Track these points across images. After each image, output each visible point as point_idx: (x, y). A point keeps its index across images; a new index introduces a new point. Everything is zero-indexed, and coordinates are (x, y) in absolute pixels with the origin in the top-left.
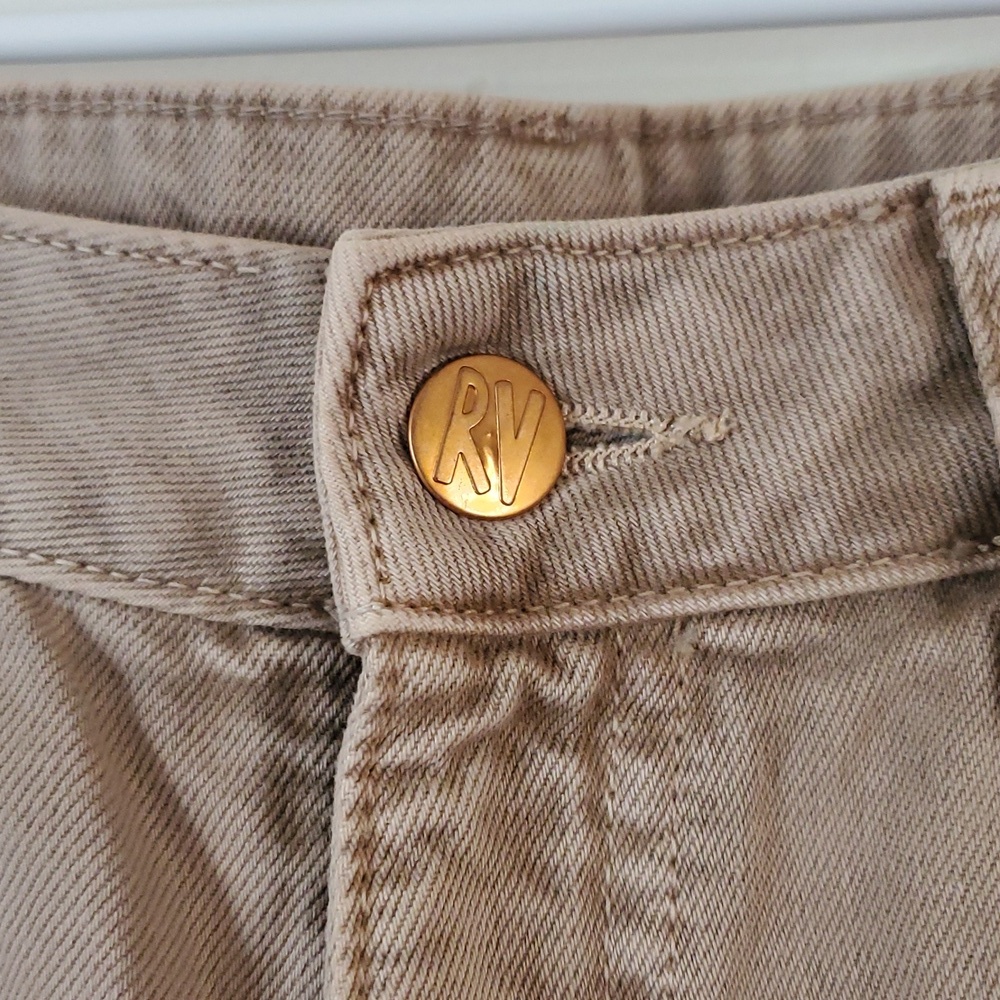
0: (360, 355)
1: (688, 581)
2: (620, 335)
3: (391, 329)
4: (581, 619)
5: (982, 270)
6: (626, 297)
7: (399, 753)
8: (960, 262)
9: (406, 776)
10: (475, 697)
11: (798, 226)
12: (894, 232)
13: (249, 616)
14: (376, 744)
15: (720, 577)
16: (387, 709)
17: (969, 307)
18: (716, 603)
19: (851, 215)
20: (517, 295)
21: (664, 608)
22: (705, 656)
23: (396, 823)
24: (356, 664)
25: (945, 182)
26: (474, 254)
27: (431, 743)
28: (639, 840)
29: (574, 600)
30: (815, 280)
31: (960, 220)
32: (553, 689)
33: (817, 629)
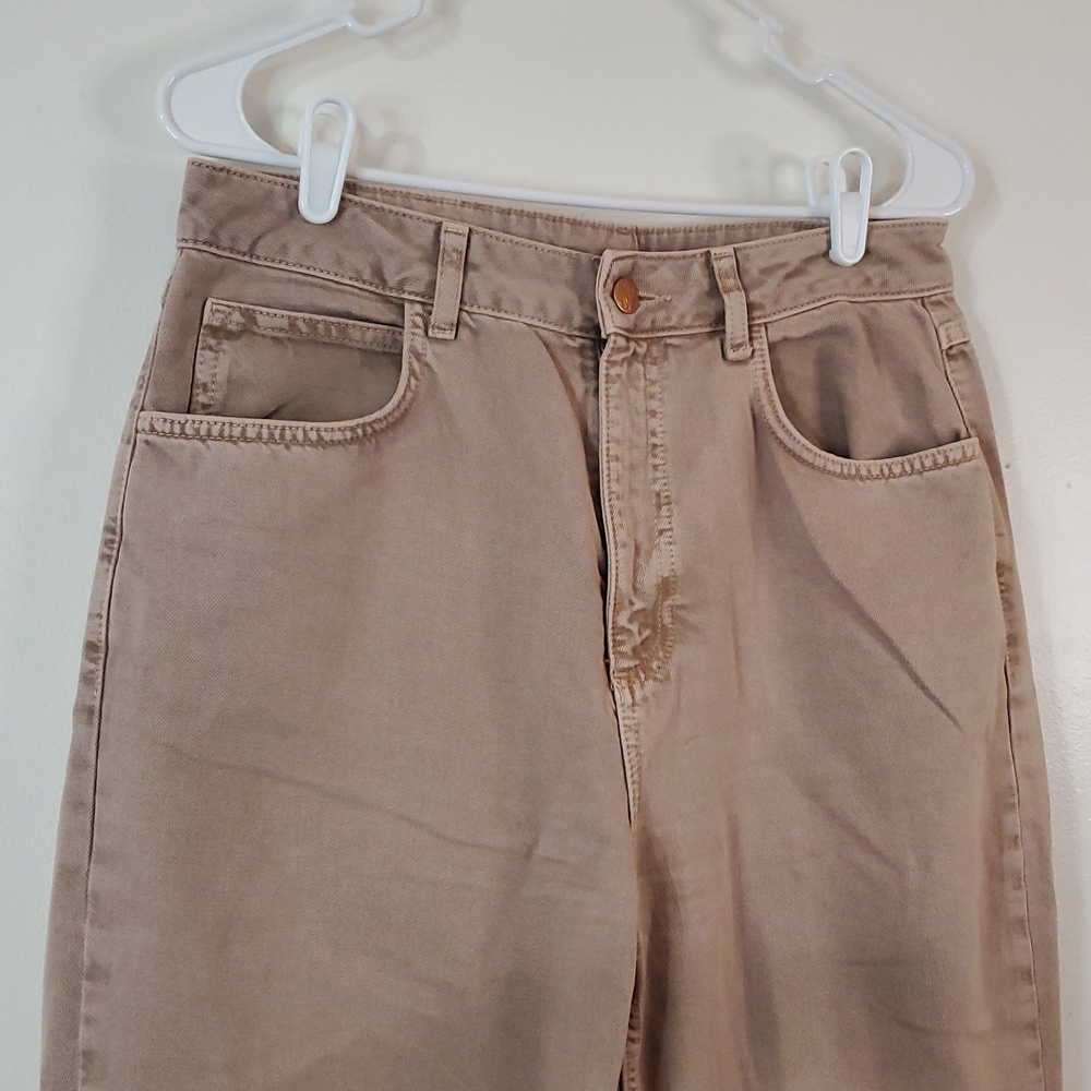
0: (608, 276)
1: (663, 329)
2: (651, 277)
3: (615, 272)
4: (644, 336)
5: (720, 270)
6: (654, 268)
7: (613, 358)
8: (715, 268)
9: (615, 363)
10: (627, 349)
11: (684, 257)
12: (702, 260)
13: (575, 333)
14: (609, 356)
15: (670, 329)
16: (613, 349)
17: (717, 278)
18: (670, 334)
19: (694, 256)
20: (634, 267)
21: (660, 334)
22: (667, 345)
23: (613, 372)
24: (605, 341)
25: (713, 251)
26: (628, 257)
27: (618, 357)
28: (653, 383)
29: (642, 332)
30: (688, 269)
31: (716, 259)
32: (638, 350)
33: (687, 341)
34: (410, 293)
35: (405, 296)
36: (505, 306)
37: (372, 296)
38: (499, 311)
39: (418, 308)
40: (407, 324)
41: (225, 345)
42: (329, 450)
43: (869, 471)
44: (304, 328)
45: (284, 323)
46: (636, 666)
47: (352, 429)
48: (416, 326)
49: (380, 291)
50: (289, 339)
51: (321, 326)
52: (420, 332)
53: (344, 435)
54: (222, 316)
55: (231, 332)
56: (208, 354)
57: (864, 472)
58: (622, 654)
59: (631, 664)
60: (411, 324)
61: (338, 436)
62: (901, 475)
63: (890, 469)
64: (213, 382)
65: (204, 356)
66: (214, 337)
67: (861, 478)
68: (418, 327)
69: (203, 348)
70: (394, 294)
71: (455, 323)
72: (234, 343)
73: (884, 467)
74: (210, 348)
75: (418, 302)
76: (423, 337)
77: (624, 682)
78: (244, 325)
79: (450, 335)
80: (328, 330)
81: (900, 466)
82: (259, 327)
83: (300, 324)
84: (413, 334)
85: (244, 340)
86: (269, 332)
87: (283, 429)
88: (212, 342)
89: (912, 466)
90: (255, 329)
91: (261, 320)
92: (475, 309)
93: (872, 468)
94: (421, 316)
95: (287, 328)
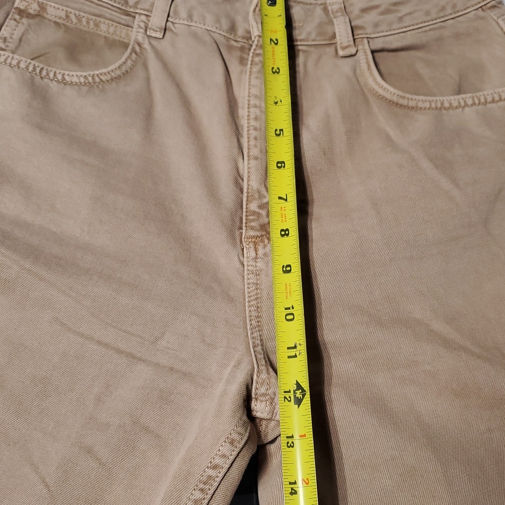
5: (333, 10)
8: (330, 9)
11: (311, 4)
12: (323, 6)
24: (254, 41)
30: (314, 11)
31: (330, 5)
34: (141, 9)
35: (137, 11)
36: (195, 18)
37: (119, 11)
38: (192, 22)
39: (144, 18)
40: (135, 26)
41: (24, 20)
42: (68, 87)
43: (451, 104)
44: (74, 20)
45: (63, 14)
46: (262, 236)
47: (85, 77)
48: (140, 27)
49: (123, 8)
50: (64, 24)
51: (84, 20)
52: (142, 31)
53: (80, 79)
54: (26, 4)
55: (29, 14)
56: (13, 22)
57: (447, 105)
58: (252, 228)
59: (259, 234)
60: (137, 27)
61: (75, 80)
62: (472, 105)
63: (465, 102)
64: (12, 38)
65: (10, 23)
66: (19, 14)
67: (445, 109)
68: (141, 28)
69: (11, 19)
70: (131, 10)
71: (164, 28)
72: (30, 20)
73: (461, 100)
74: (15, 20)
75: (144, 14)
76: (144, 34)
77: (252, 245)
78: (39, 12)
79: (160, 35)
80: (88, 23)
81: (471, 99)
82: (48, 14)
83: (73, 17)
84: (138, 32)
85: (37, 20)
86: (53, 18)
87: (42, 69)
88: (17, 17)
89: (479, 100)
90: (45, 15)
91: (50, 10)
92: (177, 21)
93: (453, 102)
94: (144, 22)
95: (64, 17)
